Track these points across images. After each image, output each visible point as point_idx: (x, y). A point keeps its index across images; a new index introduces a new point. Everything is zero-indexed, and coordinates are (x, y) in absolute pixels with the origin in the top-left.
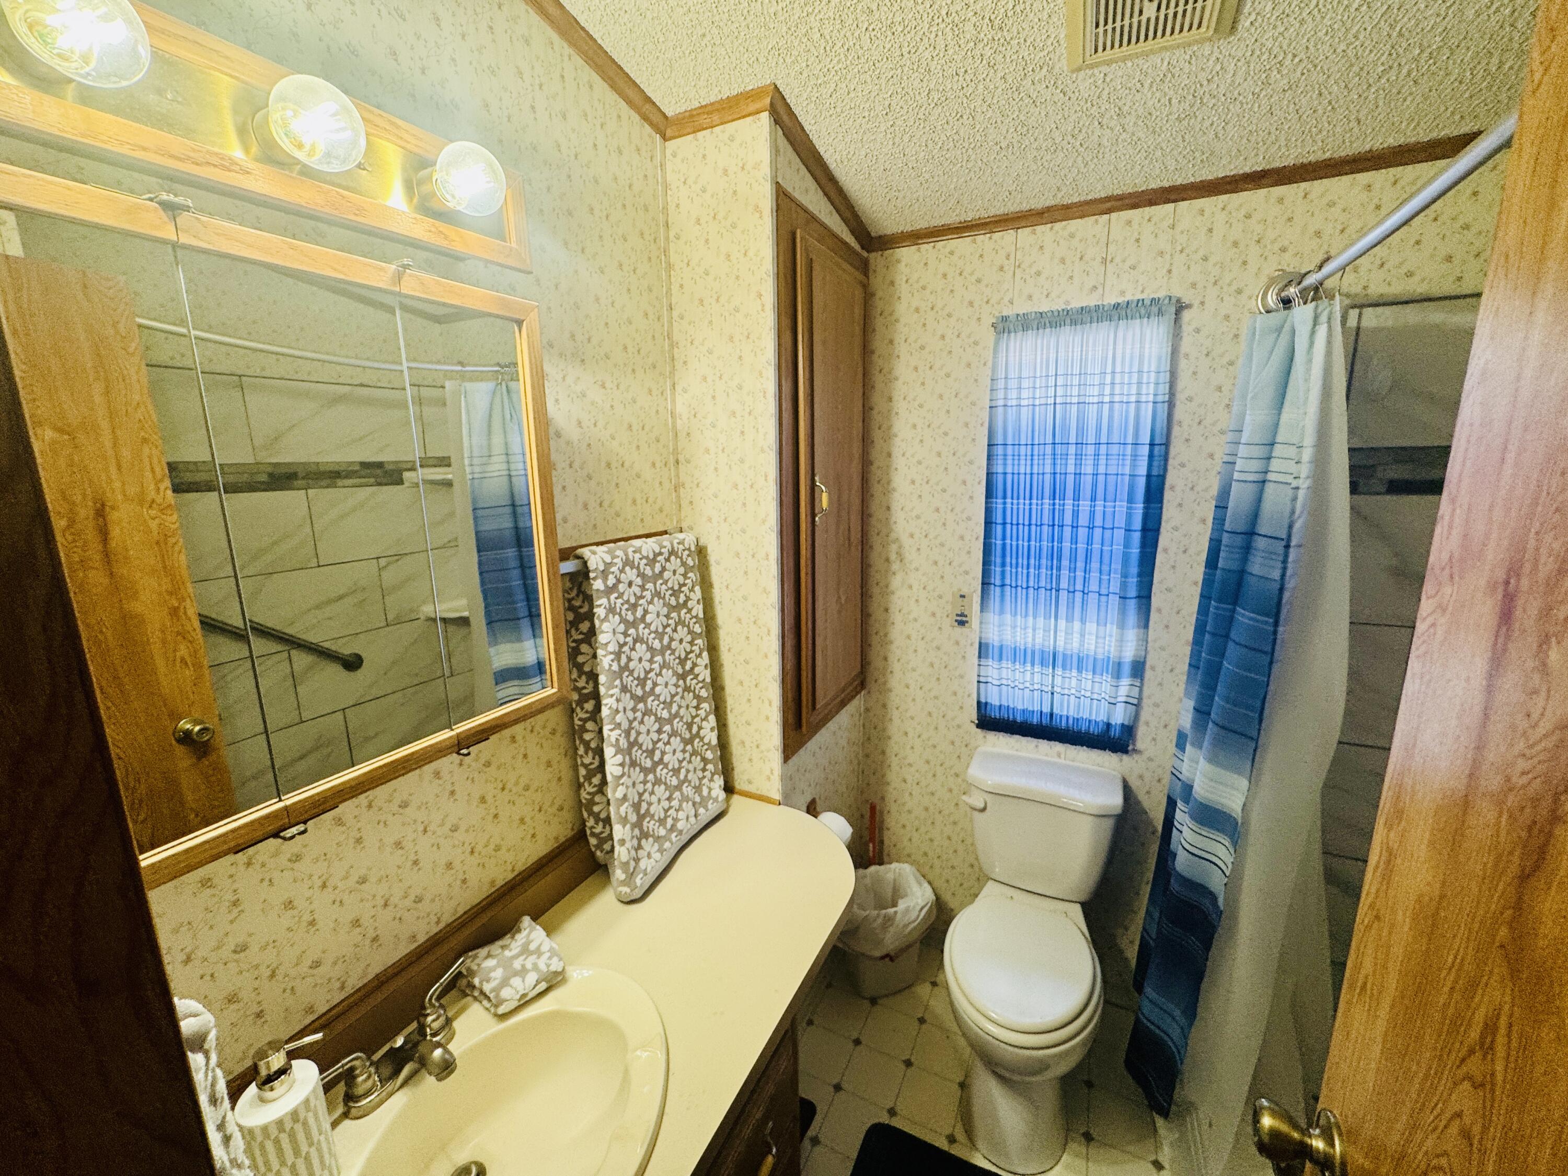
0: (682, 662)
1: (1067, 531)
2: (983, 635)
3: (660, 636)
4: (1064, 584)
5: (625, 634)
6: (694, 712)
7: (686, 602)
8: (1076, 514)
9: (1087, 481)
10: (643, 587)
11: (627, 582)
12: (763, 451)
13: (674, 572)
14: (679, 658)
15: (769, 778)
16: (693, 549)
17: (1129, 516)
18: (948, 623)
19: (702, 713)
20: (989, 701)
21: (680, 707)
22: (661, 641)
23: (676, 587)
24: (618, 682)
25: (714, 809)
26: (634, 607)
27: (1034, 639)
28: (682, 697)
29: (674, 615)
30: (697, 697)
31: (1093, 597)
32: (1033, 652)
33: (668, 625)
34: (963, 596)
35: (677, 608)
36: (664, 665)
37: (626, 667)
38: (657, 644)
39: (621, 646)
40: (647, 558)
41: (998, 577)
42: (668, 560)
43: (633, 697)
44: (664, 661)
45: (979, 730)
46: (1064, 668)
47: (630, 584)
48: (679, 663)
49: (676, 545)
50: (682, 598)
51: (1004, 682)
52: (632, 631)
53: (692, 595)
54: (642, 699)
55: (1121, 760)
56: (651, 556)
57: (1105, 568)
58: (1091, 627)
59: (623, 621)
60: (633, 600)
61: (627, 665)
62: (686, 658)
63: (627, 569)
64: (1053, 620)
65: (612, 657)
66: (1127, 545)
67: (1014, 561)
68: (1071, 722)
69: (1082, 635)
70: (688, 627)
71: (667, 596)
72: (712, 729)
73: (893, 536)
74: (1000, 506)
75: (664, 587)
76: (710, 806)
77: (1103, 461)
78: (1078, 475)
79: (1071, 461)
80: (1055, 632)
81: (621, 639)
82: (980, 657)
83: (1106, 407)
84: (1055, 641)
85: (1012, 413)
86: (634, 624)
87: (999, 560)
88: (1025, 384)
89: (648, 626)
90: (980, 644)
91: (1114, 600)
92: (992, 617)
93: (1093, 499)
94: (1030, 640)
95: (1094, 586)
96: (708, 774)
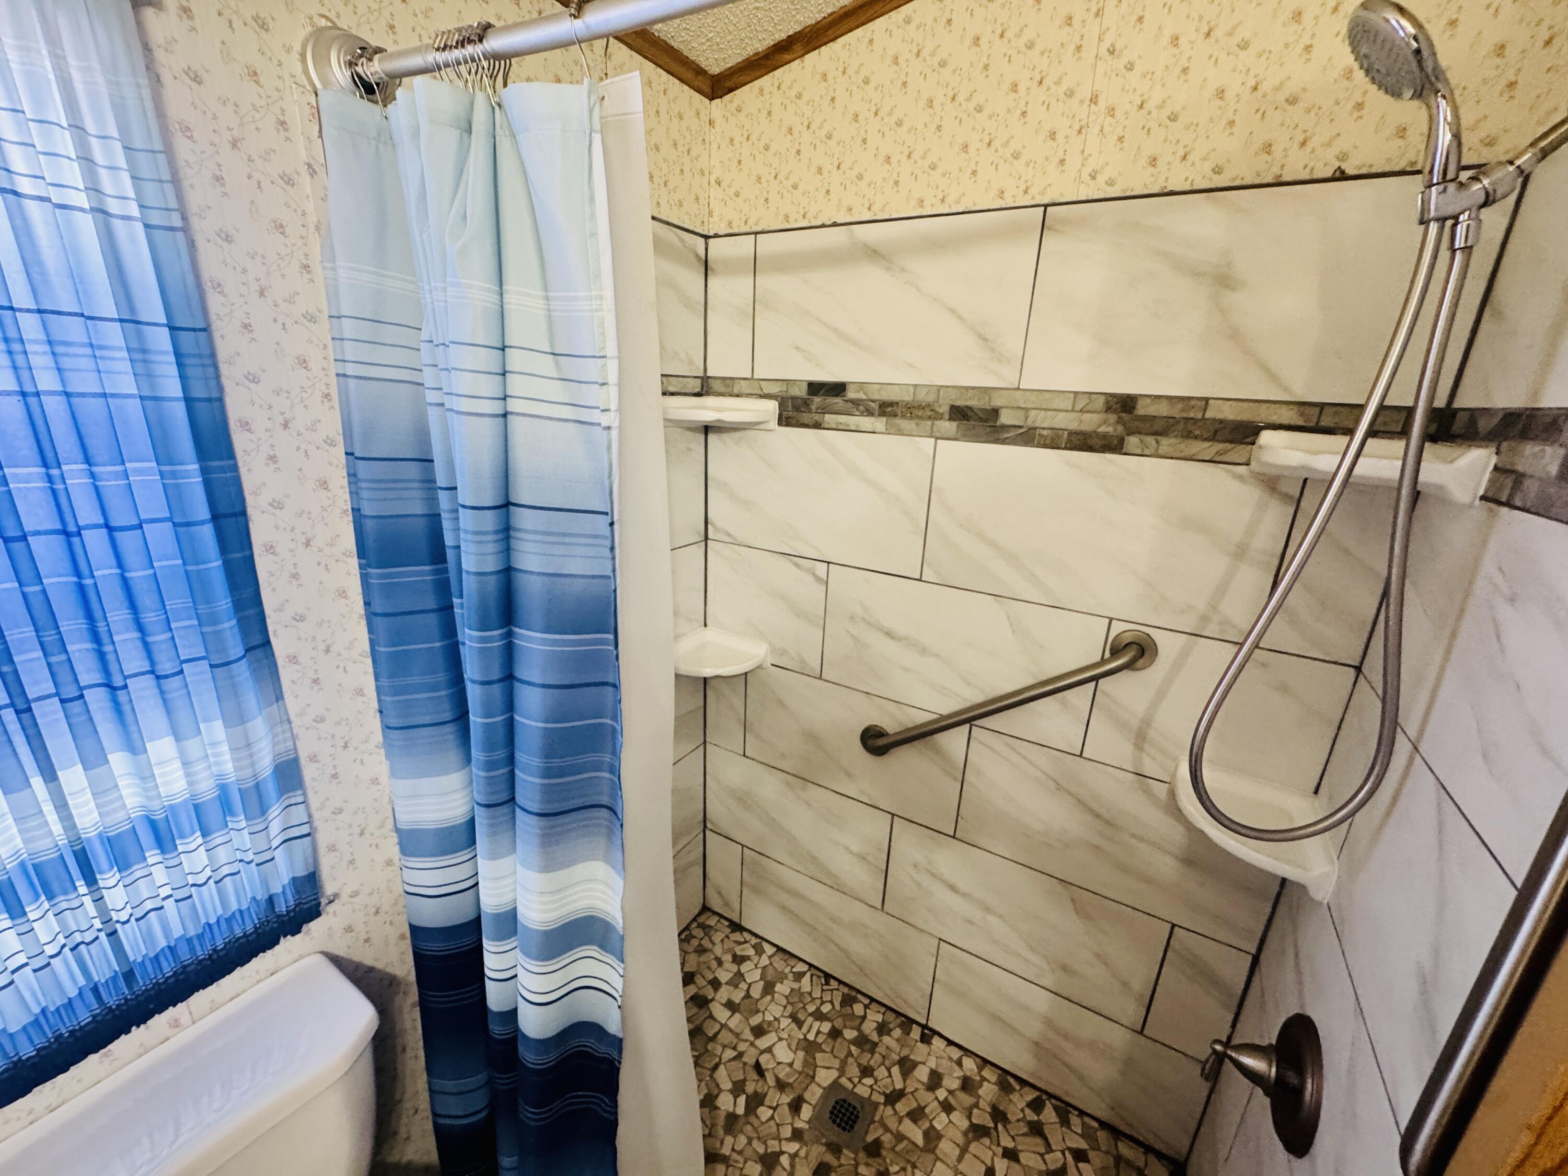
4: (38, 688)
17: (174, 492)
31: (140, 687)
46: (121, 864)
58: (161, 749)
64: (38, 784)
66: (189, 557)
68: (183, 951)
69: (144, 774)
77: (42, 361)
80: (60, 803)
84: (69, 825)
93: (49, 458)
95: (135, 663)
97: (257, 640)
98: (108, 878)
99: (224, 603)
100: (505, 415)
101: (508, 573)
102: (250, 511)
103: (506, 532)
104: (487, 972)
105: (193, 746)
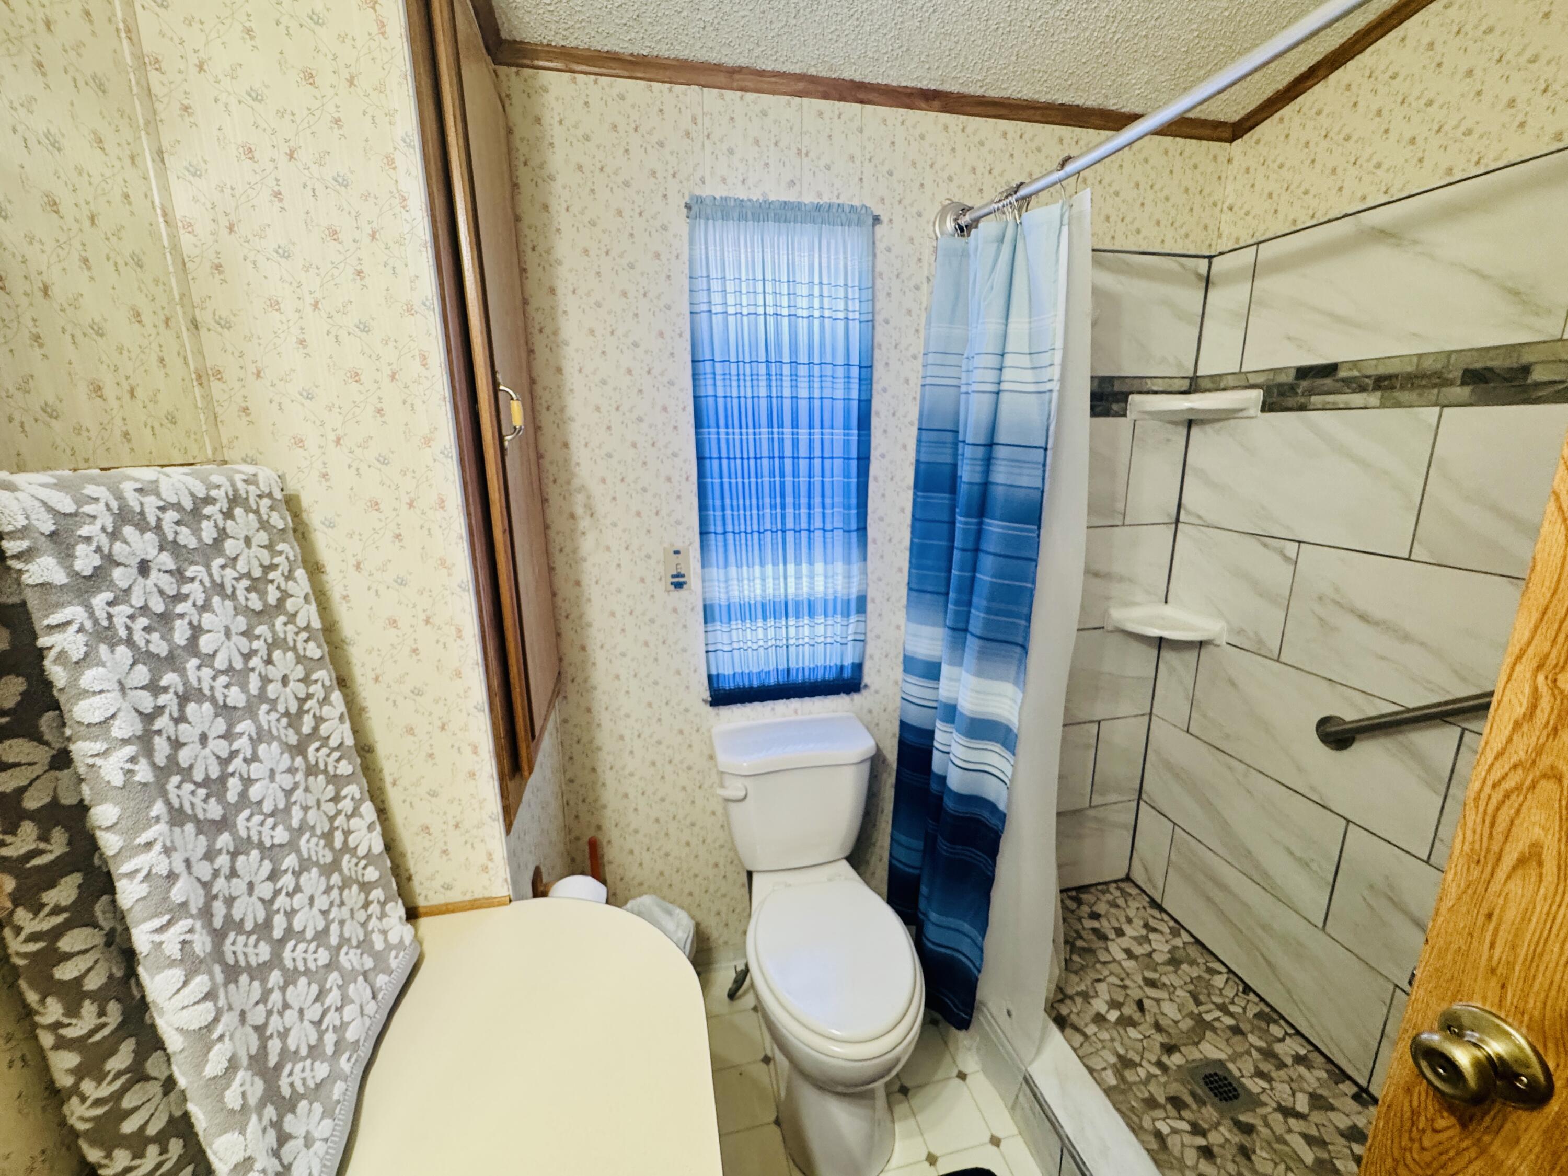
0: (294, 720)
1: (788, 463)
2: (708, 595)
3: (237, 675)
4: (790, 524)
5: (154, 688)
6: (330, 808)
7: (281, 602)
8: (795, 443)
9: (803, 405)
10: (179, 575)
11: (135, 562)
13: (248, 541)
14: (287, 714)
15: (485, 869)
16: (278, 495)
17: (847, 443)
18: (661, 588)
19: (347, 805)
20: (721, 671)
21: (306, 809)
22: (244, 687)
23: (257, 573)
24: (158, 808)
26: (165, 620)
27: (764, 590)
28: (307, 790)
29: (260, 630)
30: (335, 779)
31: (818, 535)
32: (763, 605)
33: (253, 653)
34: (677, 552)
35: (266, 614)
36: (261, 737)
37: (172, 766)
38: (236, 697)
39: (148, 718)
40: (178, 507)
41: (719, 522)
42: (228, 515)
43: (202, 826)
44: (259, 728)
45: (710, 709)
46: (797, 618)
47: (144, 568)
48: (290, 725)
49: (241, 486)
50: (273, 596)
51: (736, 646)
52: (169, 678)
53: (291, 587)
54: (224, 824)
56: (188, 504)
57: (828, 502)
58: (819, 567)
59: (142, 656)
60: (158, 606)
61: (172, 759)
62: (301, 712)
63: (128, 531)
64: (781, 566)
65: (130, 750)
66: (846, 475)
67: (741, 502)
68: (807, 673)
69: (812, 577)
70: (294, 649)
71: (241, 594)
72: (370, 828)
74: (714, 437)
75: (229, 573)
77: (817, 385)
78: (794, 398)
79: (787, 383)
80: (785, 578)
81: (147, 702)
82: (706, 622)
83: (816, 323)
84: (786, 589)
85: (717, 320)
86: (172, 661)
87: (718, 503)
88: (730, 287)
89: (208, 660)
90: (705, 607)
91: (838, 534)
92: (715, 572)
93: (811, 426)
94: (758, 592)
95: (818, 523)
96: (374, 908)
97: (862, 525)
98: (792, 621)
99: (854, 501)
100: (998, 393)
101: (986, 486)
102: (872, 458)
103: (988, 461)
104: (936, 744)
105: (830, 567)
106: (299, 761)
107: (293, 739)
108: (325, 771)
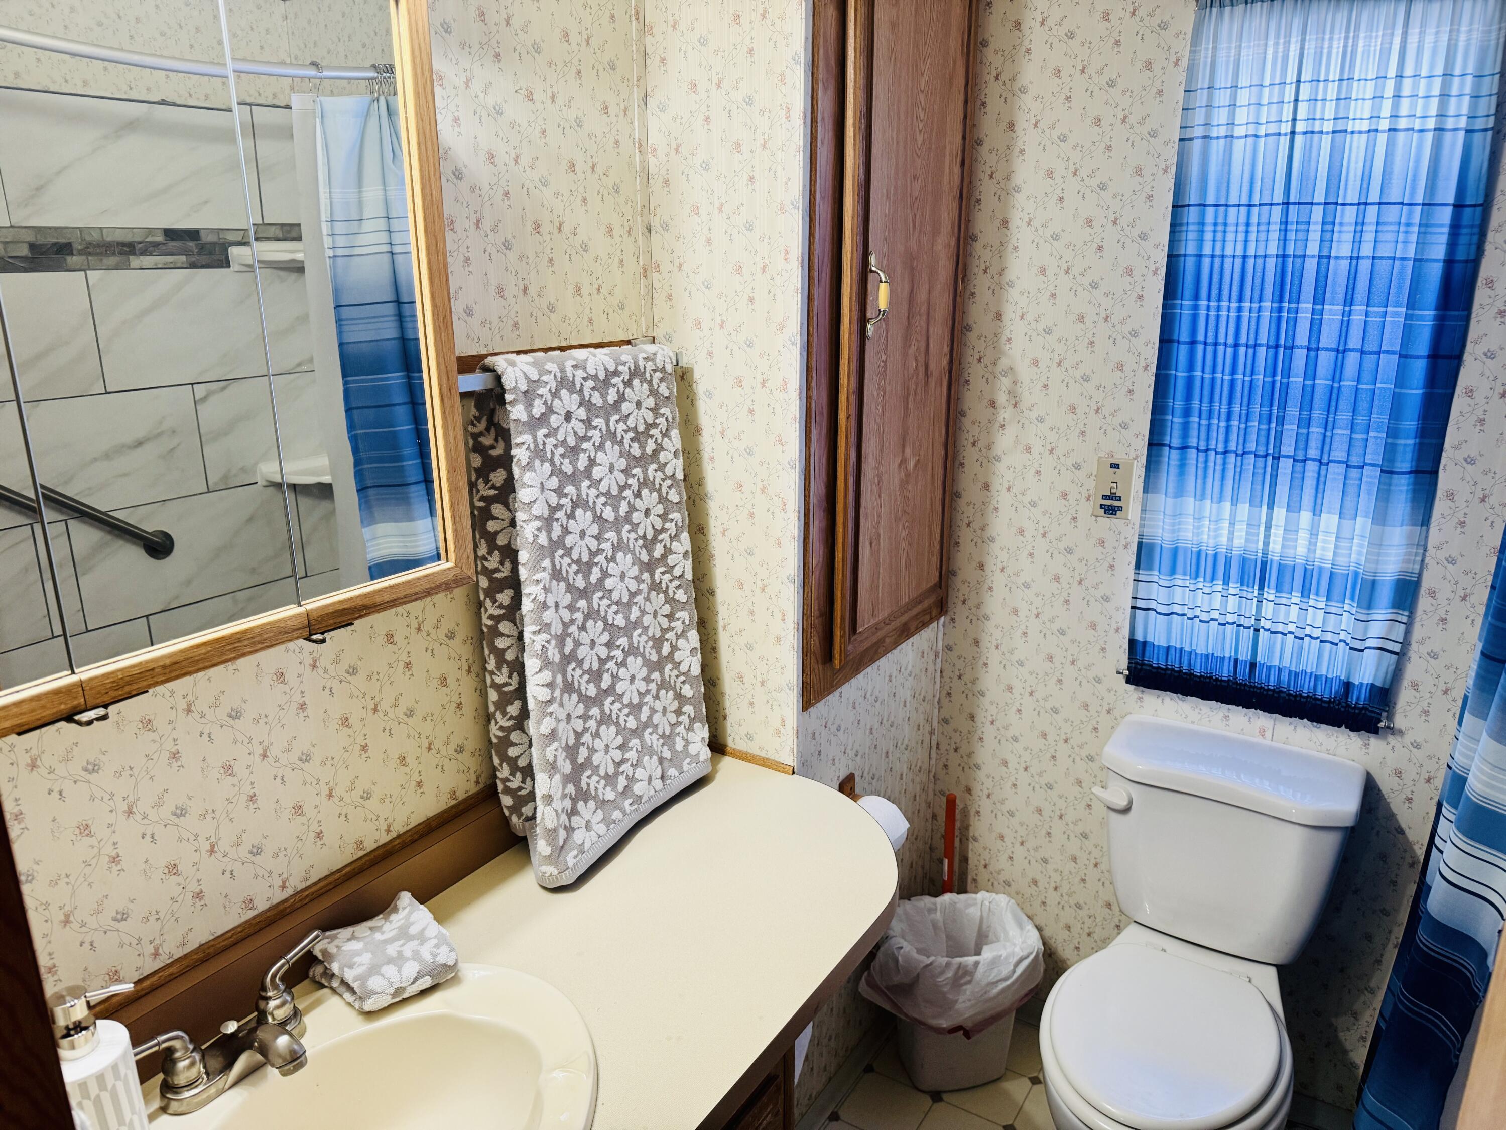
0: (649, 545)
1: (1300, 356)
2: (1146, 531)
3: (614, 500)
4: (1288, 448)
5: (559, 492)
6: (665, 623)
7: (656, 453)
8: (1316, 326)
9: (1339, 270)
10: (588, 423)
11: (563, 412)
12: (782, 210)
13: (639, 404)
14: (644, 537)
15: (778, 733)
16: (669, 369)
17: (1408, 332)
18: (1089, 509)
19: (678, 626)
20: (1150, 639)
21: (643, 612)
22: (616, 509)
23: (641, 428)
24: (546, 563)
25: (691, 773)
26: (574, 451)
27: (1231, 539)
28: (647, 599)
29: (637, 471)
30: (671, 600)
31: (1336, 471)
32: (1228, 561)
33: (627, 486)
34: (1115, 466)
35: (642, 460)
36: (619, 546)
37: (559, 543)
38: (609, 514)
39: (554, 509)
40: (595, 377)
41: (1177, 433)
42: (628, 384)
43: (570, 588)
44: (620, 540)
45: (1131, 687)
46: (1279, 589)
47: (568, 417)
48: (644, 546)
49: (641, 363)
50: (650, 447)
51: (1177, 609)
52: (570, 489)
53: (666, 443)
54: (584, 593)
55: (1367, 745)
56: (602, 376)
57: (1361, 420)
58: (1329, 521)
59: (556, 471)
60: (572, 442)
61: (561, 539)
62: (655, 540)
63: (564, 392)
64: (1265, 508)
65: (538, 524)
66: (1401, 380)
67: (1205, 406)
68: (1285, 677)
69: (1314, 533)
70: (659, 491)
71: (627, 441)
72: (693, 651)
73: (1004, 363)
74: (1187, 313)
75: (621, 426)
76: (686, 767)
77: (1369, 236)
78: (1324, 259)
79: (1315, 235)
80: (1268, 528)
81: (554, 500)
82: (1138, 566)
83: (1382, 138)
84: (1266, 544)
85: (1217, 148)
86: (573, 478)
87: (1179, 405)
88: (1243, 97)
89: (596, 483)
90: (1140, 545)
91: (1372, 475)
92: (1162, 501)
93: (1349, 301)
94: (1224, 540)
95: (1339, 454)
96: (684, 719)
97: (1429, 464)
98: (1270, 594)
105: (1347, 523)
106: (646, 576)
107: (645, 558)
108: (666, 592)
